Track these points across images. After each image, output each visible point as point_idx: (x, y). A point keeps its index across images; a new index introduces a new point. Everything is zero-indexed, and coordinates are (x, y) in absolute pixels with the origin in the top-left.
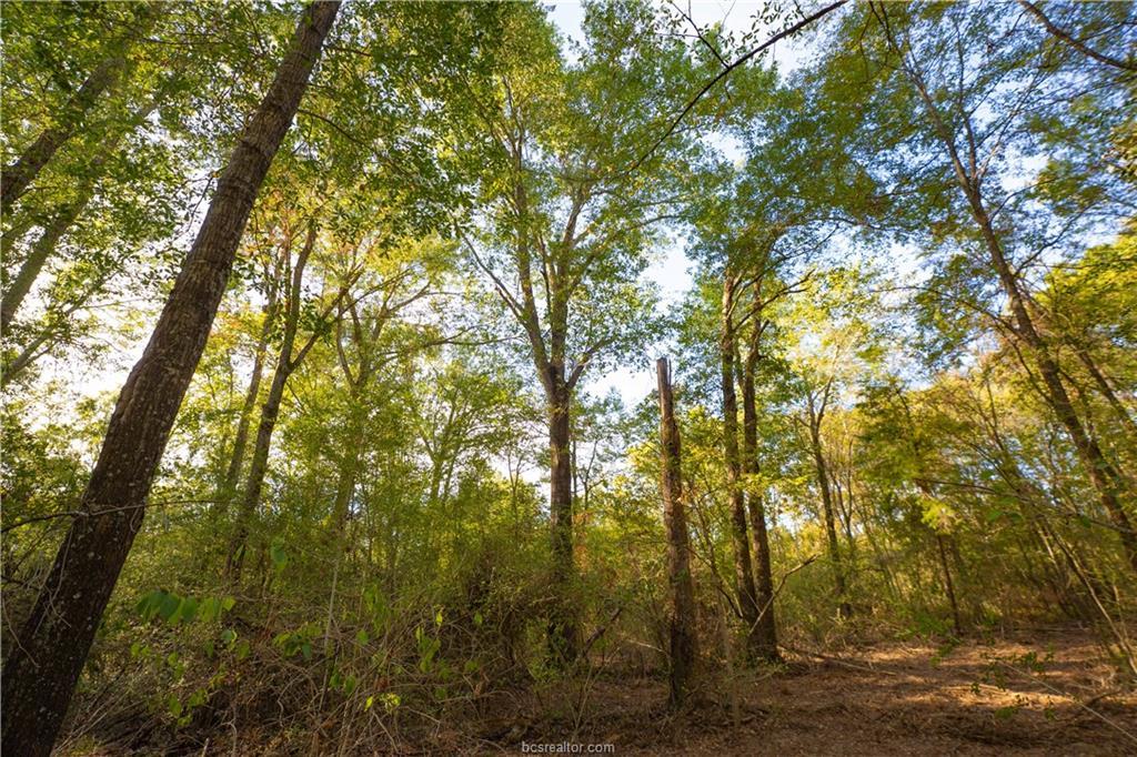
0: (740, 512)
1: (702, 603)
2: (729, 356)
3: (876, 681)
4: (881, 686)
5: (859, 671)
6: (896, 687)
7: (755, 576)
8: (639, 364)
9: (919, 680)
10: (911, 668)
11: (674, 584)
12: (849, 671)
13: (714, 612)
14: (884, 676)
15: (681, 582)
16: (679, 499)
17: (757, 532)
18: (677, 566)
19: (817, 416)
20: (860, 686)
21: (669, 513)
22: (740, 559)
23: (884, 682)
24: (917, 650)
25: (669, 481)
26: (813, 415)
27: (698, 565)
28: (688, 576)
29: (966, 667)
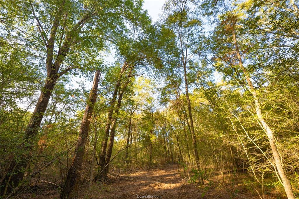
0: (107, 132)
1: (86, 160)
2: (118, 86)
3: (133, 183)
4: (135, 185)
5: (129, 180)
6: (139, 185)
7: (107, 151)
8: (90, 78)
9: (144, 182)
10: (141, 178)
11: (76, 152)
12: (126, 180)
13: (90, 162)
14: (135, 181)
15: (80, 151)
16: (89, 119)
17: (111, 138)
18: (80, 145)
19: (133, 112)
20: (129, 185)
21: (83, 124)
22: (104, 146)
23: (135, 183)
24: (142, 172)
25: (87, 112)
26: (132, 111)
27: (89, 147)
28: (83, 149)
29: (153, 177)
